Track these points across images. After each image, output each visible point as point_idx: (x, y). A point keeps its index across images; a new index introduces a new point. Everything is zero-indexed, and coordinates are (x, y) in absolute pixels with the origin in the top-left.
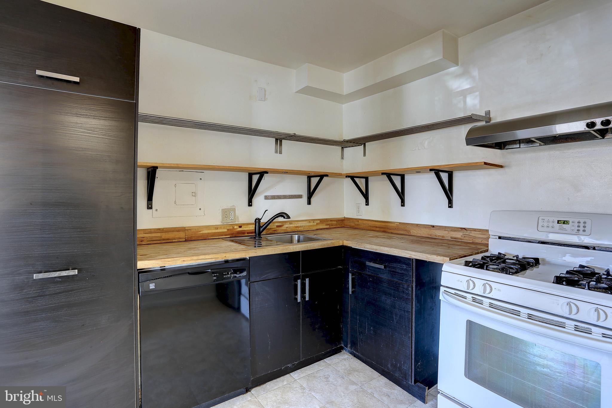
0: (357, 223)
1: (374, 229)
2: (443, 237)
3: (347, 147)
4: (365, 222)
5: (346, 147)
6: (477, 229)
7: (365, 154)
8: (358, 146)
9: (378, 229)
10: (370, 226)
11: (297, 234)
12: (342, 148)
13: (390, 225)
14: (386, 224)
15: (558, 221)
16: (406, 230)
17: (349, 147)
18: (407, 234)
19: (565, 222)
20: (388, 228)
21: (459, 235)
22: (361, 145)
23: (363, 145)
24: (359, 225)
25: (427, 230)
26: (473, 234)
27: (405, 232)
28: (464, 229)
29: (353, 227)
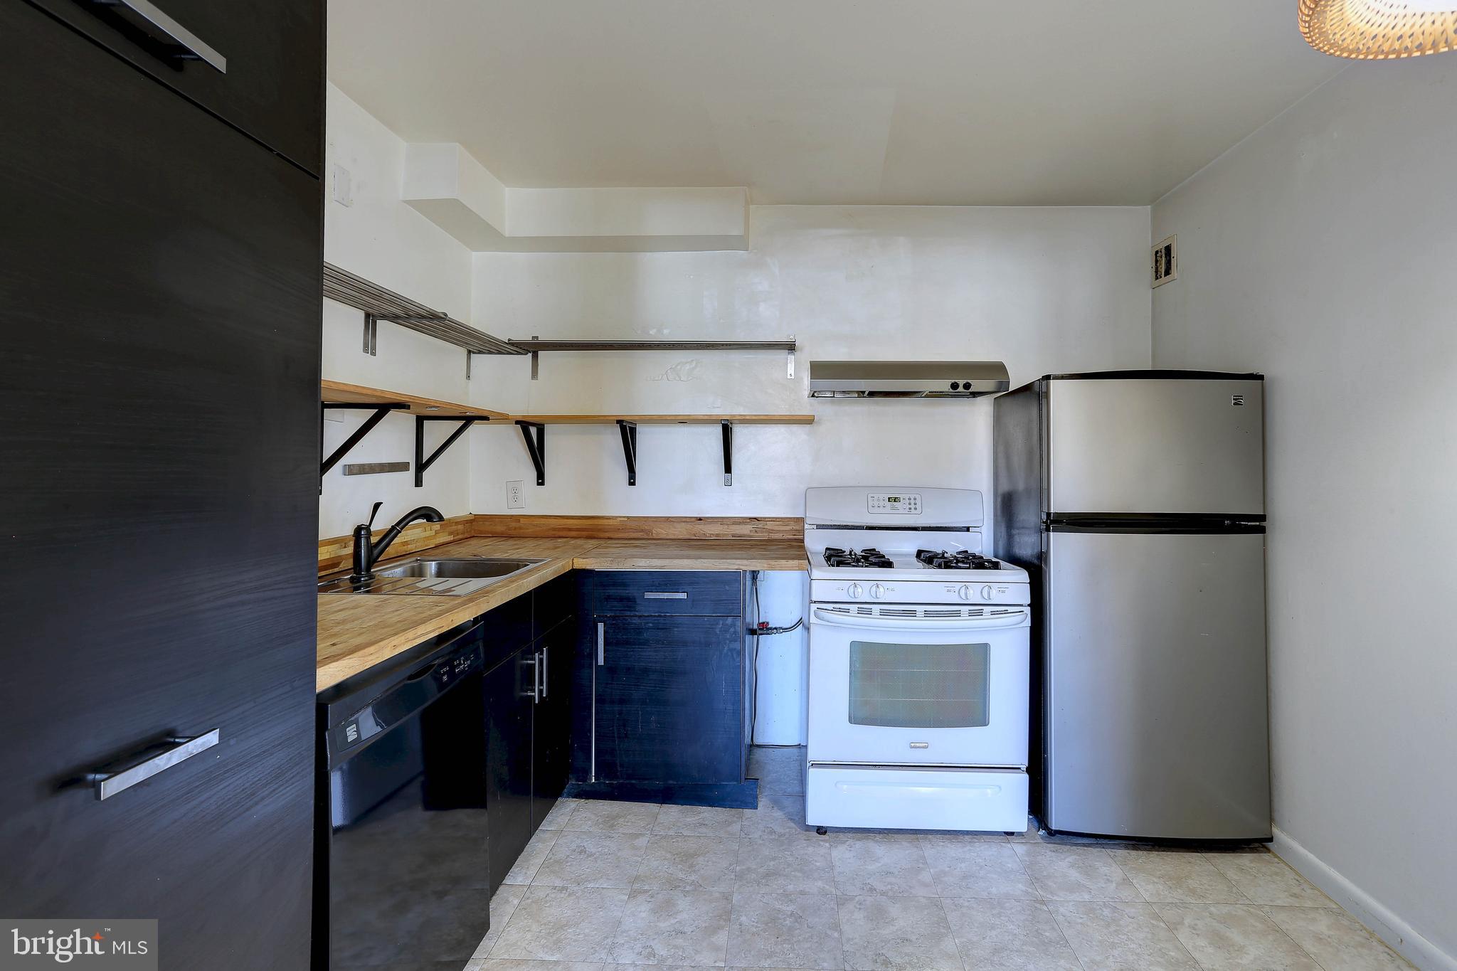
0: (514, 524)
1: (561, 534)
2: (717, 535)
3: (484, 353)
4: (537, 522)
5: (480, 352)
6: (776, 518)
7: (535, 374)
8: (519, 353)
9: (573, 533)
10: (554, 529)
11: (435, 561)
12: (469, 352)
13: (606, 522)
14: (596, 522)
15: (889, 498)
16: (642, 531)
17: (490, 353)
18: (646, 537)
19: (895, 500)
20: (600, 530)
21: (746, 530)
22: (526, 354)
23: (530, 355)
24: (520, 528)
25: (689, 526)
26: (770, 525)
27: (641, 534)
28: (755, 518)
29: (502, 534)
